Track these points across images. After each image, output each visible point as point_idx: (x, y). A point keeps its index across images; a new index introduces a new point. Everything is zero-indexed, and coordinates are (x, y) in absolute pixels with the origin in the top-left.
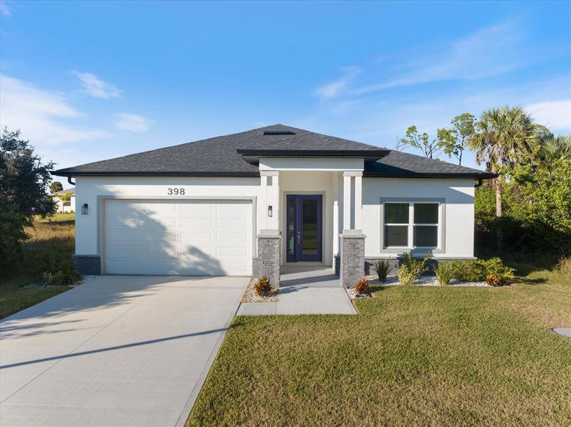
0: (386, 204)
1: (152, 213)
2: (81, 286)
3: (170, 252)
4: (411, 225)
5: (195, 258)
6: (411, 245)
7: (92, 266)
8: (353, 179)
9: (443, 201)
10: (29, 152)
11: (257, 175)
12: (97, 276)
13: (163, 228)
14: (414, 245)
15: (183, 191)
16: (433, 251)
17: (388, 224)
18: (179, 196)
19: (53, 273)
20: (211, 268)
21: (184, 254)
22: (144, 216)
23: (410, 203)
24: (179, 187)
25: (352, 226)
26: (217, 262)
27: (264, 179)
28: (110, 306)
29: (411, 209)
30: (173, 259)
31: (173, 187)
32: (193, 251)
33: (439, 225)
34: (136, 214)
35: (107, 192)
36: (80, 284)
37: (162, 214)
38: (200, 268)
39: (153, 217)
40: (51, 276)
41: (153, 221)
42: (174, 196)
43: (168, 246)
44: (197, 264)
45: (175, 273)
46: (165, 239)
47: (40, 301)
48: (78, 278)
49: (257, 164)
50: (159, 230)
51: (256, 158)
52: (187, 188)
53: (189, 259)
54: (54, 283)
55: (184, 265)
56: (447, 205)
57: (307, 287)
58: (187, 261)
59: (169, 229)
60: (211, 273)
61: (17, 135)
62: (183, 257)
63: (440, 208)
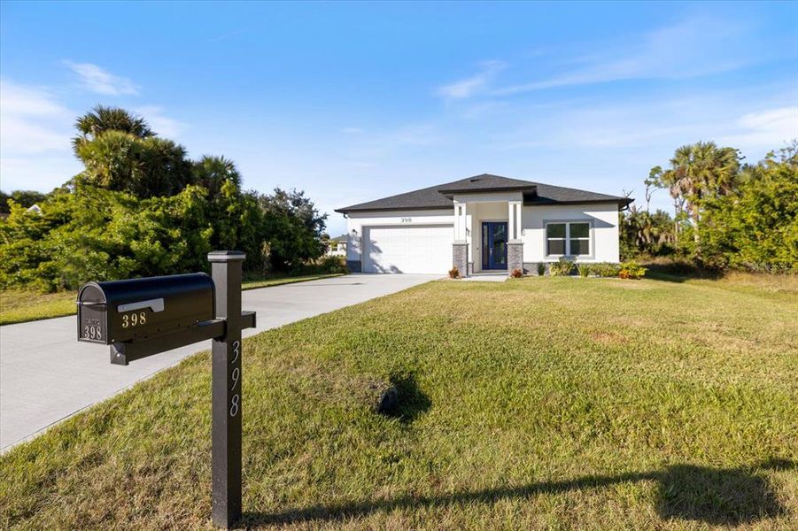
0: (548, 225)
4: (568, 239)
6: (568, 254)
7: (356, 267)
8: (515, 206)
9: (592, 221)
10: (311, 207)
11: (452, 207)
12: (358, 273)
15: (410, 220)
17: (550, 239)
18: (408, 223)
23: (567, 223)
25: (515, 237)
27: (457, 209)
29: (568, 228)
33: (590, 239)
42: (405, 223)
49: (452, 199)
51: (450, 195)
52: (413, 218)
61: (302, 195)
63: (590, 226)
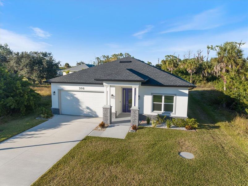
0: (154, 95)
1: (75, 95)
2: (52, 119)
3: (81, 108)
4: (163, 103)
5: (88, 111)
6: (163, 111)
7: (57, 112)
9: (176, 95)
12: (58, 115)
13: (79, 100)
14: (164, 111)
15: (84, 88)
16: (171, 113)
17: (154, 103)
18: (83, 90)
19: (44, 115)
20: (94, 114)
21: (85, 109)
22: (72, 96)
23: (163, 95)
24: (83, 87)
26: (95, 112)
27: (105, 88)
28: (55, 128)
29: (163, 98)
30: (82, 110)
31: (81, 87)
32: (88, 108)
33: (174, 104)
34: (70, 95)
35: (61, 88)
36: (52, 118)
37: (78, 95)
38: (90, 114)
39: (75, 96)
40: (43, 116)
41: (75, 97)
42: (81, 90)
43: (80, 106)
44: (89, 112)
45: (83, 115)
46: (79, 104)
47: (37, 125)
48: (52, 116)
50: (77, 101)
53: (87, 111)
54: (44, 118)
55: (85, 113)
56: (177, 97)
57: (119, 125)
58: (86, 111)
59: (80, 100)
60: (94, 116)
62: (85, 110)
63: (174, 97)
